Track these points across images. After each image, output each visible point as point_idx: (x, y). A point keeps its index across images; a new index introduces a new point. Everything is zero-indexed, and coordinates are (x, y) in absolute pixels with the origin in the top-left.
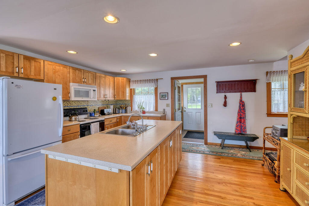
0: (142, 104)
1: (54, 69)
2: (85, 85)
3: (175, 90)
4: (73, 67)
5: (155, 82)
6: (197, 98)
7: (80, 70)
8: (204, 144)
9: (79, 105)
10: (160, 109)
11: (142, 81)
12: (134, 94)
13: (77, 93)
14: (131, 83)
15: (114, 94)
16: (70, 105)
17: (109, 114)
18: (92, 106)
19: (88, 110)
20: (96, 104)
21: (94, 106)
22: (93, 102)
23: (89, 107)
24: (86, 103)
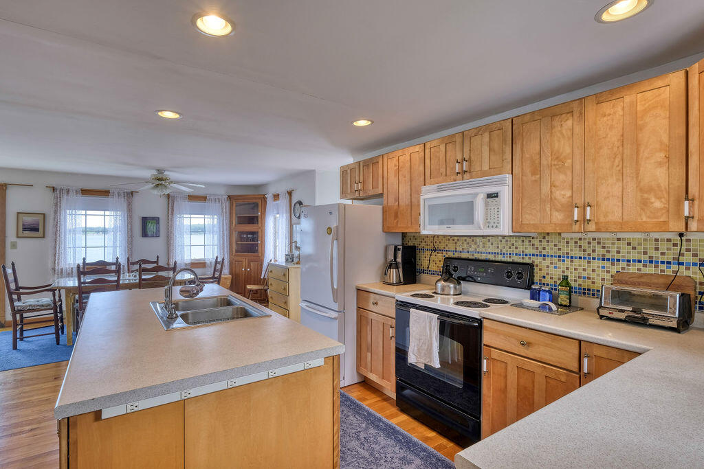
2: (467, 180)
4: (431, 142)
9: (504, 251)
18: (572, 261)
19: (548, 274)
20: (594, 251)
21: (584, 263)
22: (576, 243)
23: (552, 263)
24: (533, 245)
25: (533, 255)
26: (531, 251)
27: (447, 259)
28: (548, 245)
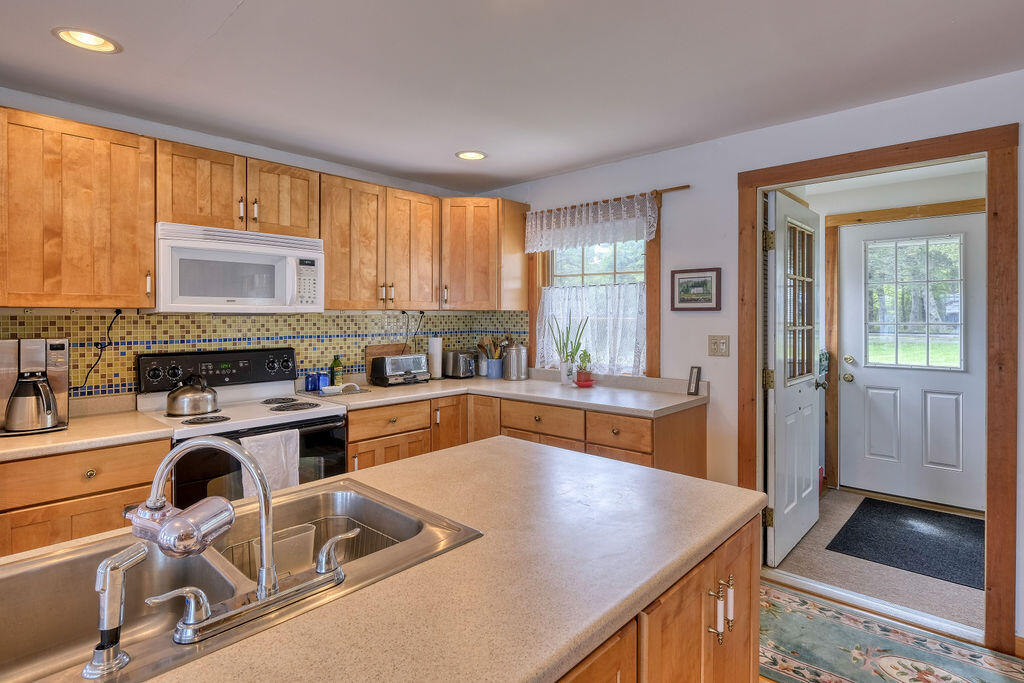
0: (579, 335)
1: (51, 152)
2: (253, 232)
3: (771, 253)
4: (174, 144)
5: (643, 210)
6: (940, 306)
7: (222, 159)
8: (978, 634)
9: (249, 335)
10: (675, 369)
11: (580, 213)
12: (547, 280)
13: (197, 274)
14: (528, 224)
15: (436, 283)
16: (198, 332)
17: (410, 381)
18: (330, 341)
19: (306, 358)
20: (349, 328)
21: (340, 340)
22: (334, 321)
23: (310, 345)
24: (290, 325)
25: (290, 337)
26: (287, 332)
27: (139, 357)
28: (307, 325)
